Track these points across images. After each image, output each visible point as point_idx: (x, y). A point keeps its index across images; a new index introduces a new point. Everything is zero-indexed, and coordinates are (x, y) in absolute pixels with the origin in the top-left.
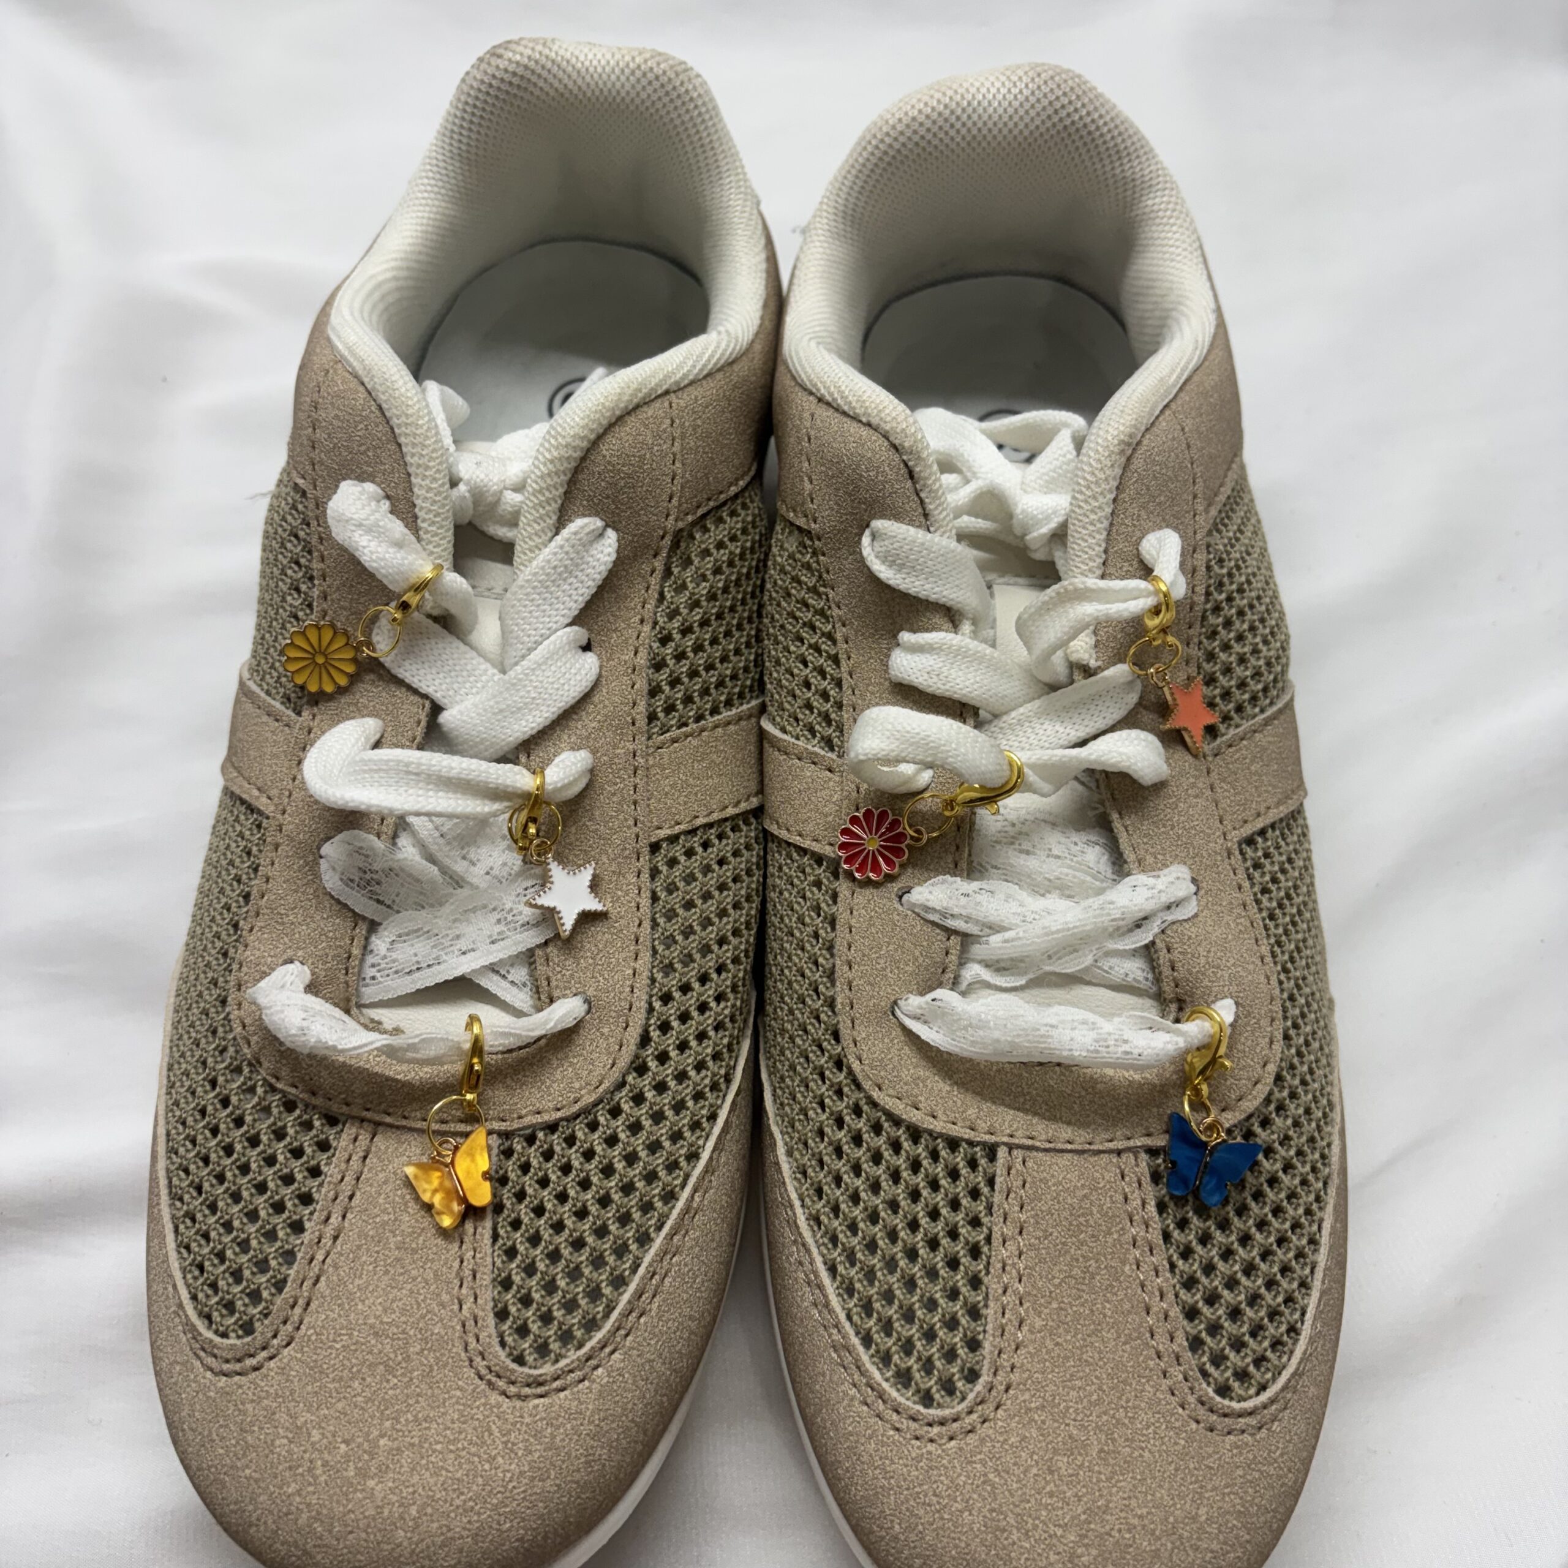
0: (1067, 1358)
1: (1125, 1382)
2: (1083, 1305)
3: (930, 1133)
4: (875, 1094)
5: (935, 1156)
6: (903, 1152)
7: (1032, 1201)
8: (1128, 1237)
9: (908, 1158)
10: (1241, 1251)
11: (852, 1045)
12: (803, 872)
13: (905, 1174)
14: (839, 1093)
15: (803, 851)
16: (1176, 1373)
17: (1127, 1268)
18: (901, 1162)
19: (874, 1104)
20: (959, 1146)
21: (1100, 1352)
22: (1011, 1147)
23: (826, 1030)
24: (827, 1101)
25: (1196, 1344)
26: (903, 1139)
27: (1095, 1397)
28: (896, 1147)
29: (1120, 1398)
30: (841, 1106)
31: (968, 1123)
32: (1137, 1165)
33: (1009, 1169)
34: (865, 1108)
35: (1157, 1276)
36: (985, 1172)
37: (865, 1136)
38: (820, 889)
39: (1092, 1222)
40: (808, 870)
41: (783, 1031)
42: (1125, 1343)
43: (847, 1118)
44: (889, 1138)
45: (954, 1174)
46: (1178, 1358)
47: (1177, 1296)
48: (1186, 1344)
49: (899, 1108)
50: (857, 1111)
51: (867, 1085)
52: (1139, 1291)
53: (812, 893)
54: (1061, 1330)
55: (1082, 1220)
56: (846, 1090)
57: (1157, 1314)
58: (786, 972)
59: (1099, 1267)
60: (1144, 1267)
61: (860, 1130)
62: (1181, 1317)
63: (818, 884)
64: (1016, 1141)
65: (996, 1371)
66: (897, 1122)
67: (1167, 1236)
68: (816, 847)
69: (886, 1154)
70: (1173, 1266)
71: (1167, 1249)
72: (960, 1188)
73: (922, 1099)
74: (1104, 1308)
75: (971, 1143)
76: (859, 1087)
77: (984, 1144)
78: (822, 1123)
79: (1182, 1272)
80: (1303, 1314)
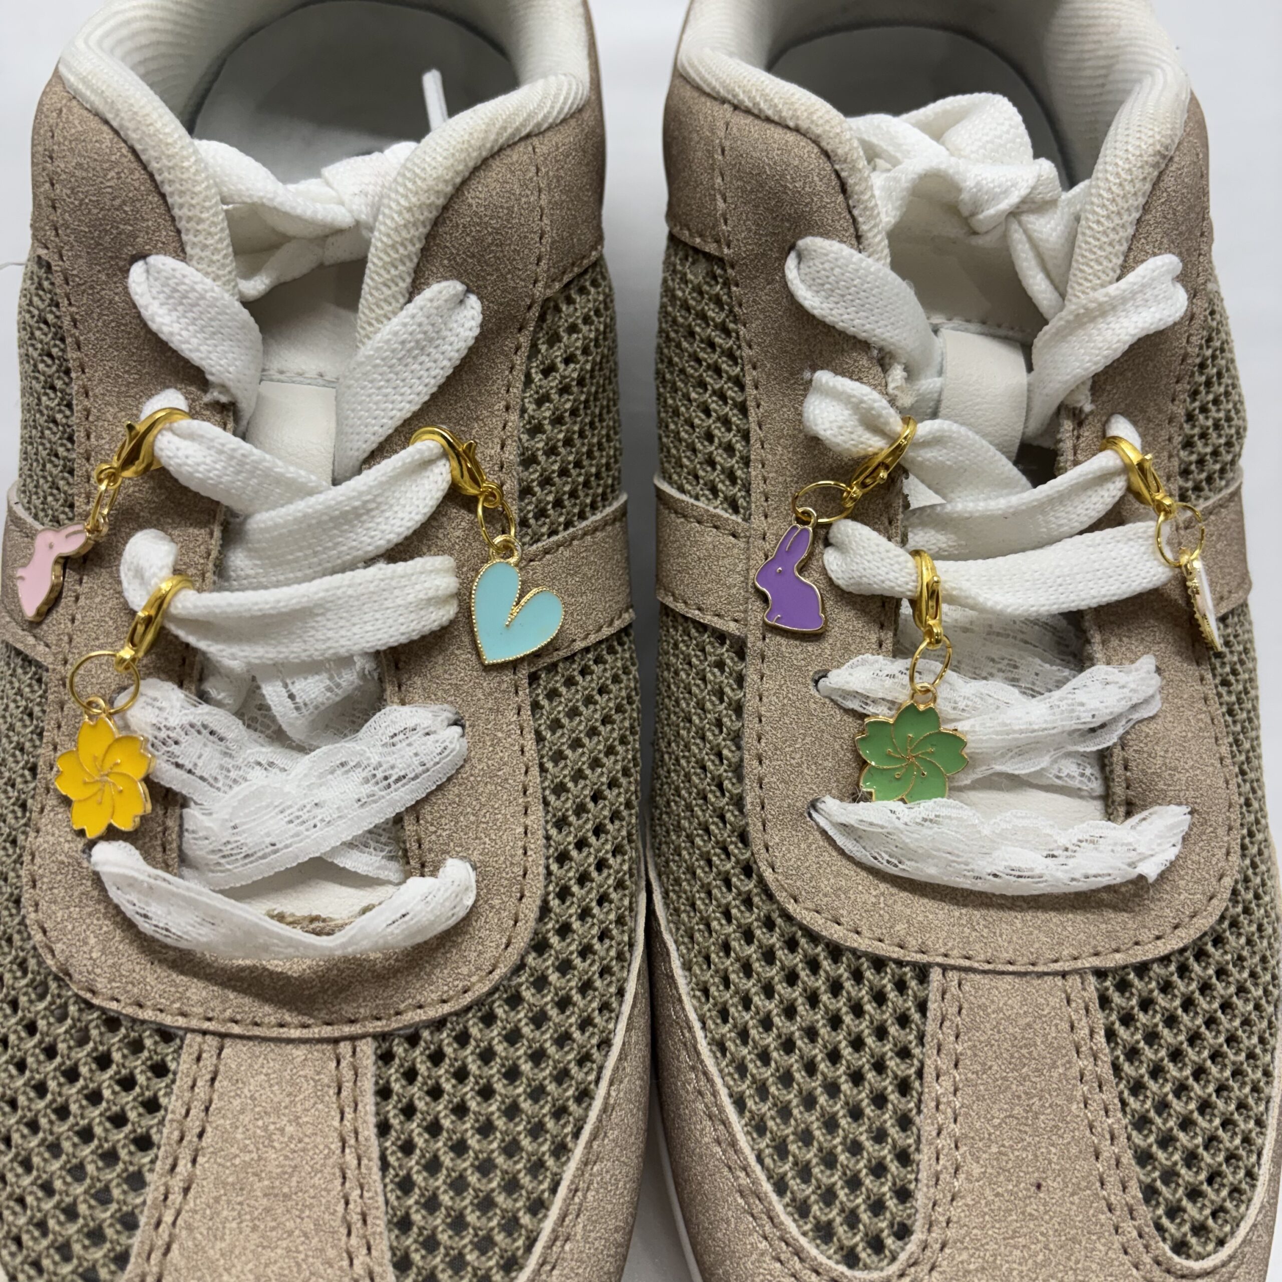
0: (1009, 1211)
1: (1074, 1240)
2: (1025, 1149)
3: (854, 951)
4: (791, 907)
5: (857, 976)
6: (822, 973)
7: (969, 1030)
8: (1075, 1072)
9: (828, 979)
10: (1196, 1086)
11: (763, 851)
12: (703, 650)
13: (825, 998)
14: (748, 902)
15: (703, 628)
16: (1129, 1227)
17: (1074, 1107)
18: (820, 984)
19: (788, 917)
20: (886, 965)
21: (1045, 1204)
22: (945, 968)
23: (733, 831)
24: (734, 911)
25: (1150, 1193)
26: (822, 957)
27: (1040, 1257)
28: (814, 966)
29: (1069, 1259)
30: (749, 918)
31: (897, 940)
32: (1084, 989)
33: (944, 993)
34: (779, 921)
35: (1107, 1116)
36: (915, 996)
37: (779, 953)
38: (722, 671)
39: (1035, 1054)
40: (709, 648)
41: (679, 828)
42: (1072, 1194)
43: (758, 932)
44: (805, 956)
45: (880, 998)
46: (1131, 1211)
47: (1129, 1138)
48: (1140, 1196)
49: (817, 923)
50: (769, 924)
51: (781, 896)
52: (1088, 1132)
53: (714, 674)
54: (1001, 1178)
55: (1024, 1051)
56: (756, 900)
57: (1108, 1160)
58: (683, 762)
59: (1043, 1106)
60: (1093, 1106)
61: (773, 945)
62: (1133, 1162)
63: (720, 665)
64: (951, 962)
65: (931, 1225)
66: (814, 937)
67: (1116, 1068)
68: (717, 623)
69: (803, 974)
70: (1124, 1103)
71: (1117, 1084)
72: (887, 1016)
73: (845, 913)
74: (1049, 1152)
75: (900, 963)
76: (770, 897)
77: (914, 965)
78: (728, 936)
79: (1134, 1111)
80: (1259, 1155)
